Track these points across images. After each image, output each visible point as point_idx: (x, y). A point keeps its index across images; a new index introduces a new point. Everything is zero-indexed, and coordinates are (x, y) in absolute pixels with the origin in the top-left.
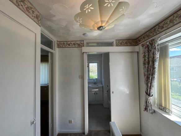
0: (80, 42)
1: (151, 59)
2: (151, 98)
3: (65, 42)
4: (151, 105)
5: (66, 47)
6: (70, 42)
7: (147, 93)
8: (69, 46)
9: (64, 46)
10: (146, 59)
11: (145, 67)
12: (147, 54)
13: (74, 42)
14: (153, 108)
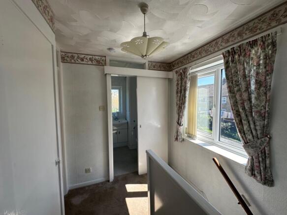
0: (99, 57)
1: (183, 88)
2: (182, 127)
3: (74, 55)
4: (181, 134)
5: (77, 62)
6: (83, 56)
7: (178, 123)
8: (83, 62)
9: (73, 61)
10: (179, 87)
11: (178, 96)
12: (180, 82)
13: (91, 57)
14: (182, 137)
